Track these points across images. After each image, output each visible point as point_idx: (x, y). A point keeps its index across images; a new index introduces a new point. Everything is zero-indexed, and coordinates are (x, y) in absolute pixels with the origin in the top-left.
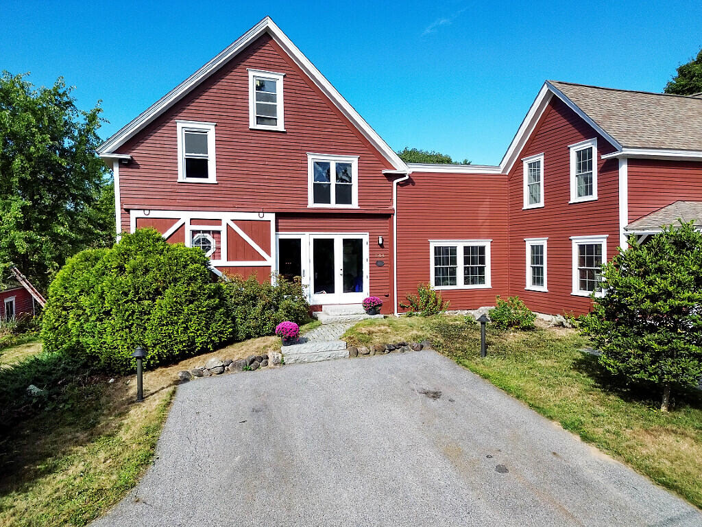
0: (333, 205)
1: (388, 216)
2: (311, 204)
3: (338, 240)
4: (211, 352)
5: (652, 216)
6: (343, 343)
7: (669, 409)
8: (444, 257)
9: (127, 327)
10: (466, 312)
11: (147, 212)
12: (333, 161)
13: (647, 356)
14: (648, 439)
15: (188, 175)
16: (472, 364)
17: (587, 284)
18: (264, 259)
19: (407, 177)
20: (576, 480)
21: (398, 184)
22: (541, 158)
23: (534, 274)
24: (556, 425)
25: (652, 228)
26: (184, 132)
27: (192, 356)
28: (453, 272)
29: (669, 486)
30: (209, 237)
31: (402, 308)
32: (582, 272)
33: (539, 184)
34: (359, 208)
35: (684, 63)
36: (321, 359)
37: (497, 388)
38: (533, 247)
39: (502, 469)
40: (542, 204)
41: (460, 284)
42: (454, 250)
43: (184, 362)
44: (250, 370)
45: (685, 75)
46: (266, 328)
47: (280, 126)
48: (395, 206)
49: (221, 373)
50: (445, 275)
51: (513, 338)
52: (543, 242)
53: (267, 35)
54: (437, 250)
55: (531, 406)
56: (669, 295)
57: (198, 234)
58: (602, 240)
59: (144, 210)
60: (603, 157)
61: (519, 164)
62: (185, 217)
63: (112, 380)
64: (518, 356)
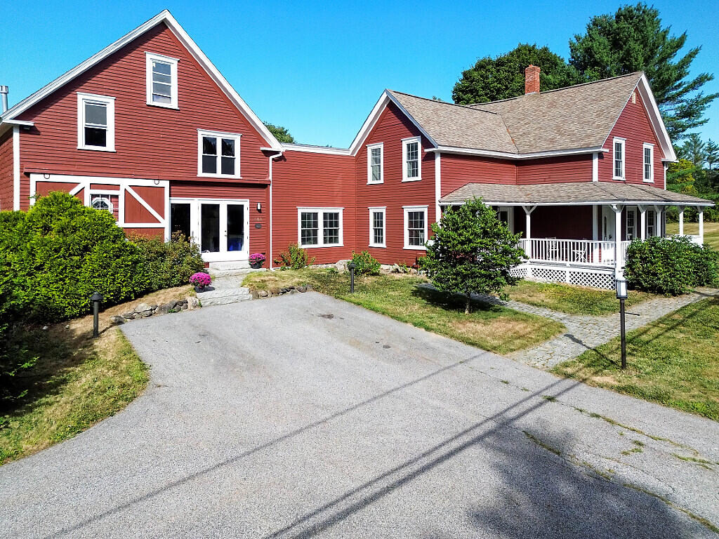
0: (219, 174)
1: (265, 186)
2: (201, 174)
3: (223, 205)
4: (133, 300)
5: (455, 193)
6: (246, 289)
7: (470, 312)
8: (310, 220)
9: (61, 279)
10: (325, 265)
11: (47, 176)
12: (219, 137)
13: (459, 278)
14: (461, 326)
15: (87, 143)
16: (346, 297)
17: (415, 240)
18: (158, 221)
19: (280, 155)
20: (427, 347)
21: (273, 159)
22: (381, 146)
23: (376, 234)
24: (410, 325)
25: (456, 201)
26: (84, 104)
27: (116, 305)
28: (315, 232)
29: (473, 344)
30: (107, 201)
31: (276, 264)
32: (411, 232)
33: (380, 166)
34: (241, 178)
35: (468, 68)
36: (230, 301)
37: (367, 310)
38: (375, 213)
39: (387, 347)
40: (382, 181)
41: (321, 243)
42: (316, 215)
43: (110, 309)
44: (174, 312)
45: (467, 79)
46: (175, 281)
47: (174, 104)
48: (270, 178)
49: (151, 315)
50: (310, 236)
51: (367, 280)
52: (383, 210)
53: (163, 25)
54: (304, 215)
55: (392, 317)
56: (470, 241)
57: (97, 198)
58: (424, 209)
59: (44, 174)
60: (426, 150)
61: (364, 149)
62: (85, 182)
63: (45, 328)
64: (375, 291)
